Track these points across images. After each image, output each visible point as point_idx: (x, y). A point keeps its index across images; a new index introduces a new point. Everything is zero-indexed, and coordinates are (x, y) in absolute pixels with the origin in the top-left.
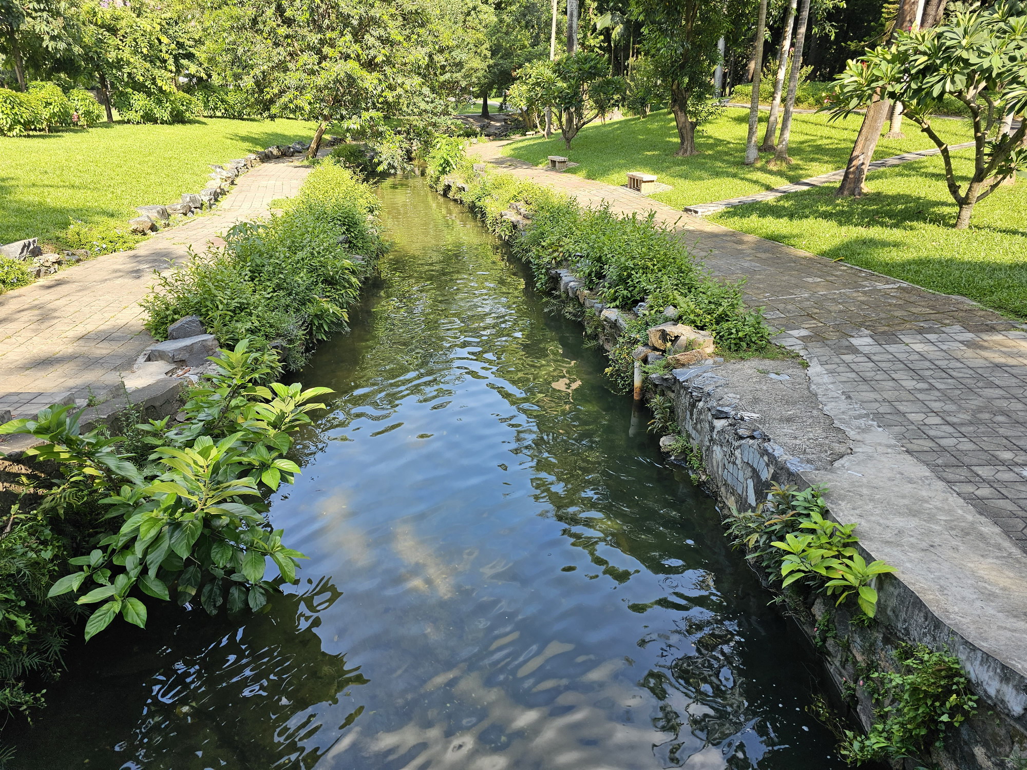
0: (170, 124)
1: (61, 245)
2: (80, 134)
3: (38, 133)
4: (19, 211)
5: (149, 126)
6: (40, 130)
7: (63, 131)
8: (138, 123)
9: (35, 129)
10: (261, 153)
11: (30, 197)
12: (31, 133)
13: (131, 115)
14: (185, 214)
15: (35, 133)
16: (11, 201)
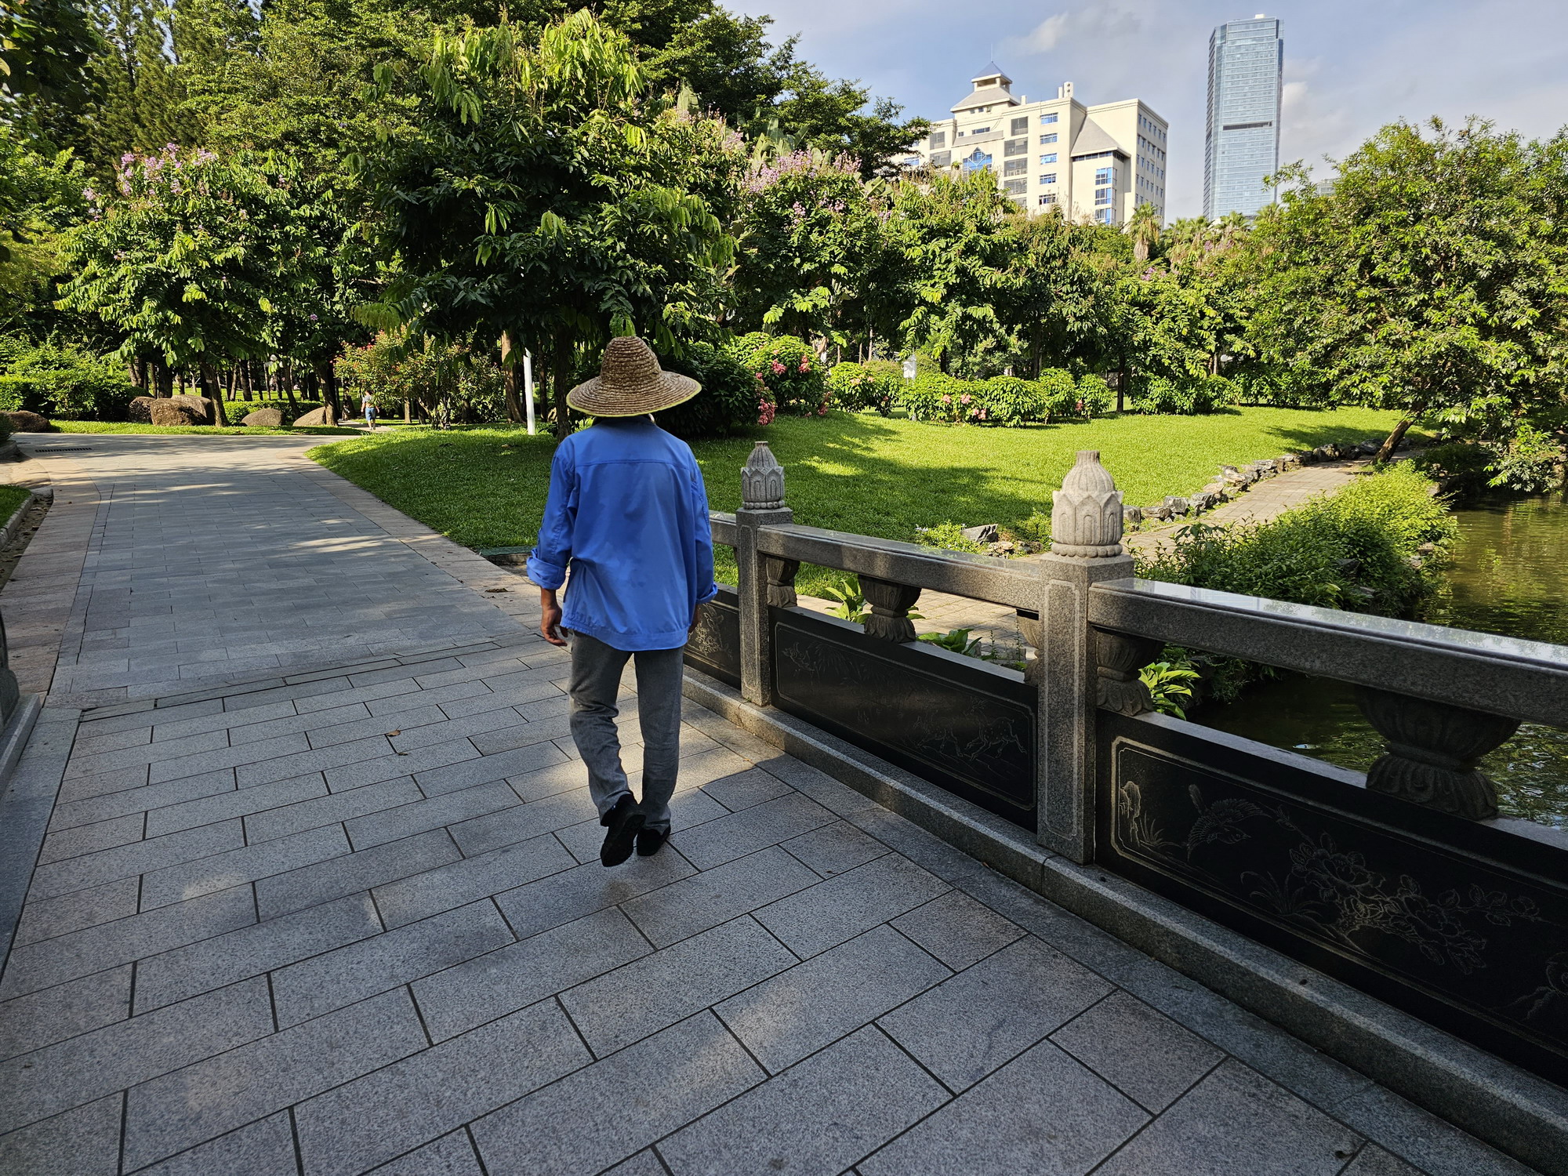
0: (1191, 414)
1: (1021, 533)
2: (1079, 425)
3: (1037, 424)
4: (991, 500)
5: (1164, 417)
6: (1040, 420)
7: (1062, 422)
8: (1151, 413)
9: (1034, 420)
10: (1305, 453)
11: (1006, 489)
12: (1028, 424)
13: (1146, 404)
14: (1162, 519)
15: (1033, 424)
16: (986, 490)
